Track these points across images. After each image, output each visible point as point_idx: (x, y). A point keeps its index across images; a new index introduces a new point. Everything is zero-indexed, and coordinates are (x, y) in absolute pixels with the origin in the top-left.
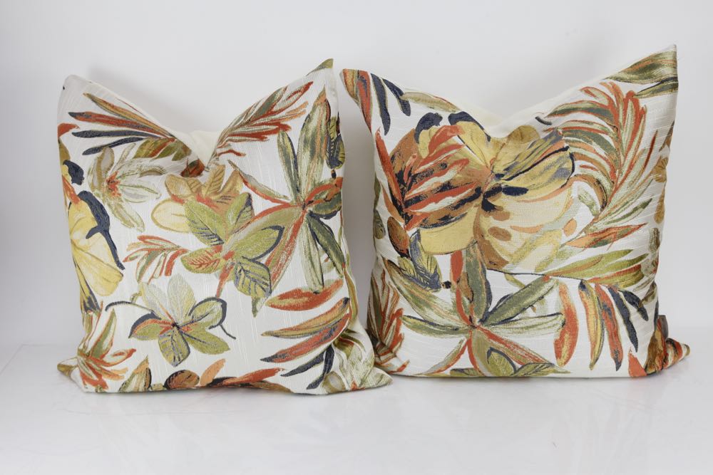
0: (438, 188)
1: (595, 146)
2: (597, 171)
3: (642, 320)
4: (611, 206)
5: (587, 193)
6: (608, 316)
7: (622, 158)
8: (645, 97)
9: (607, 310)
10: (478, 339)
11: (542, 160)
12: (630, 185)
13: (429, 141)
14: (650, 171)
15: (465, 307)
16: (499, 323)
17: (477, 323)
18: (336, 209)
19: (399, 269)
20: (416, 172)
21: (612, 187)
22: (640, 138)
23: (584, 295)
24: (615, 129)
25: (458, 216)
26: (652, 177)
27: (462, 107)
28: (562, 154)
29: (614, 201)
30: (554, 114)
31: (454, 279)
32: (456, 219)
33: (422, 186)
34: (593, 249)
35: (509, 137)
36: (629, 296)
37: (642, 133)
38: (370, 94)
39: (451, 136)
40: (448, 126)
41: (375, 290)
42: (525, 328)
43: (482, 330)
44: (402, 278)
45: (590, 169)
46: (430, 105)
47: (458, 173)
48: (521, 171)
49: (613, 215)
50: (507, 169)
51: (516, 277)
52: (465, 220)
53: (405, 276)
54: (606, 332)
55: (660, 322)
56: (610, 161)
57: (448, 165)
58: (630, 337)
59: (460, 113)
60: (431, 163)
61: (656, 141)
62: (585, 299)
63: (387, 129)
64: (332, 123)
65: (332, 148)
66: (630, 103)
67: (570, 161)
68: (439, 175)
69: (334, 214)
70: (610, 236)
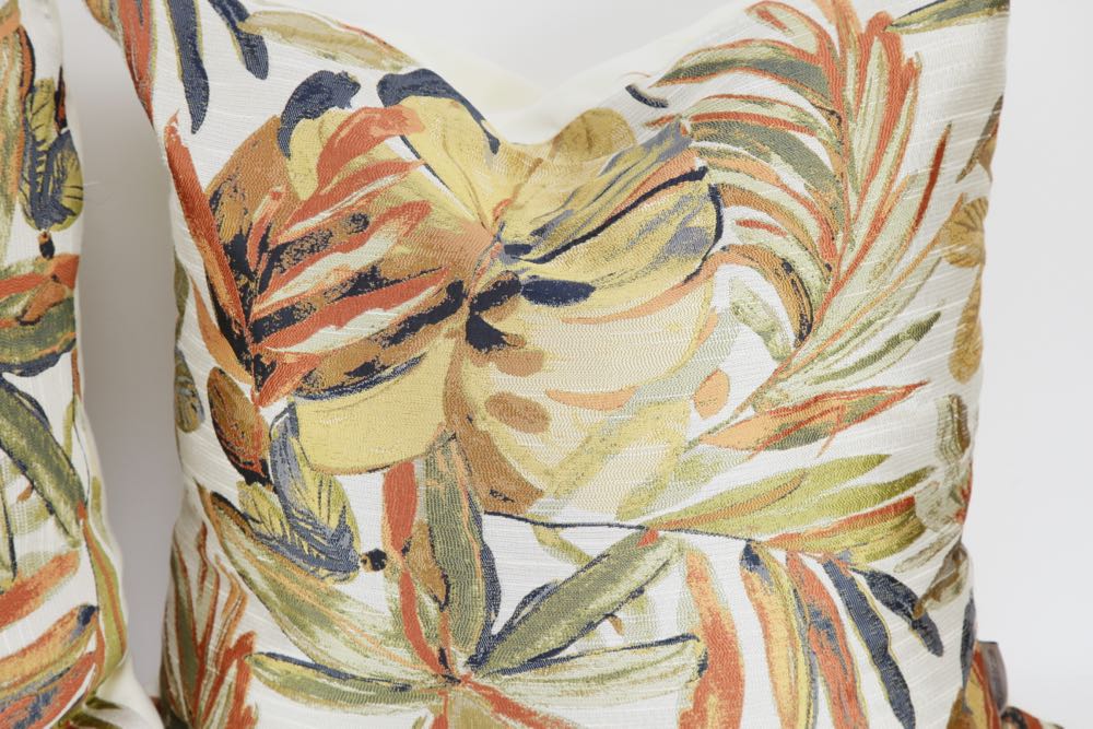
0: (343, 285)
1: (779, 166)
2: (783, 234)
3: (925, 654)
4: (823, 332)
5: (755, 297)
6: (826, 644)
7: (853, 198)
8: (917, 31)
9: (825, 626)
10: (466, 715)
11: (634, 206)
12: (876, 274)
13: (319, 150)
14: (932, 236)
15: (427, 622)
16: (523, 667)
17: (460, 666)
18: (57, 348)
19: (243, 519)
20: (282, 240)
21: (826, 280)
22: (904, 144)
23: (757, 584)
24: (834, 118)
25: (400, 364)
26: (937, 251)
27: (421, 57)
28: (688, 187)
29: (831, 321)
30: (675, 76)
31: (394, 542)
32: (395, 373)
33: (298, 279)
34: (776, 453)
35: (558, 141)
36: (886, 585)
37: (908, 130)
38: (149, 13)
39: (380, 140)
40: (375, 110)
41: (181, 581)
42: (594, 679)
43: (477, 687)
44: (249, 544)
45: (763, 232)
46: (323, 48)
47: (399, 242)
48: (578, 236)
49: (832, 359)
50: (540, 232)
51: (565, 534)
52: (419, 373)
53: (258, 537)
54: (822, 689)
55: (981, 661)
56: (818, 207)
57: (372, 220)
58: (892, 703)
59: (415, 74)
60: (326, 214)
61: (946, 153)
62: (759, 595)
63: (198, 116)
64: (39, 98)
65: (41, 169)
66: (877, 47)
67: (711, 206)
68: (346, 248)
69: (49, 361)
70: (826, 418)
